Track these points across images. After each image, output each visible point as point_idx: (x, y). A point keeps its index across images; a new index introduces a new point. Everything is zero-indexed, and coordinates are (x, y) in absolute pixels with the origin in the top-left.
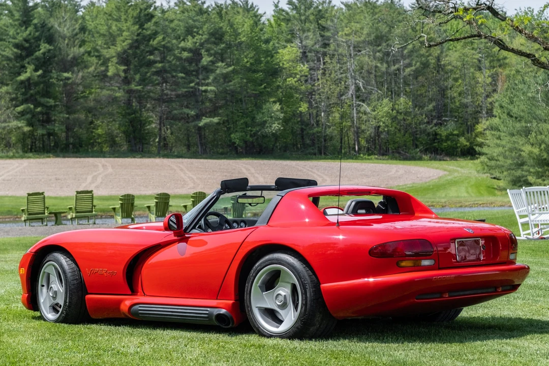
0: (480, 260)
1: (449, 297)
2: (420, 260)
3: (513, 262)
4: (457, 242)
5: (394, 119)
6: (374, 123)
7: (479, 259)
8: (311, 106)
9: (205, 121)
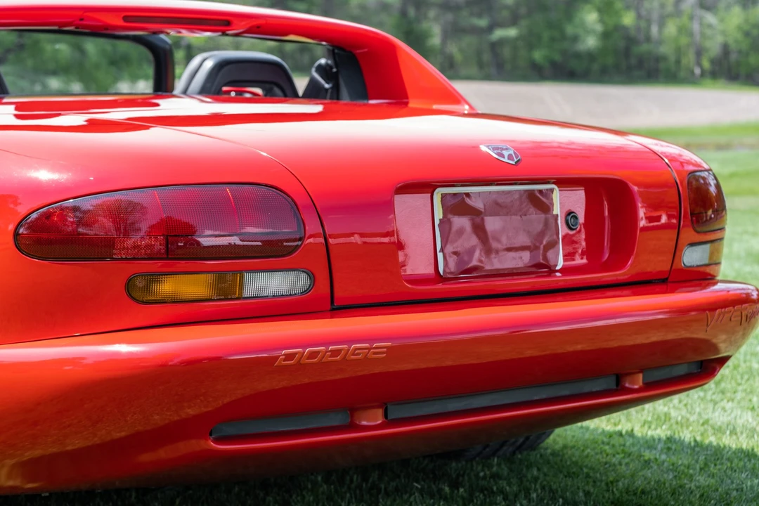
0: (551, 270)
1: (388, 423)
2: (235, 272)
3: (702, 277)
4: (444, 196)
5: (747, 34)
6: (720, 39)
7: (545, 268)
8: (639, 17)
9: (499, 34)
